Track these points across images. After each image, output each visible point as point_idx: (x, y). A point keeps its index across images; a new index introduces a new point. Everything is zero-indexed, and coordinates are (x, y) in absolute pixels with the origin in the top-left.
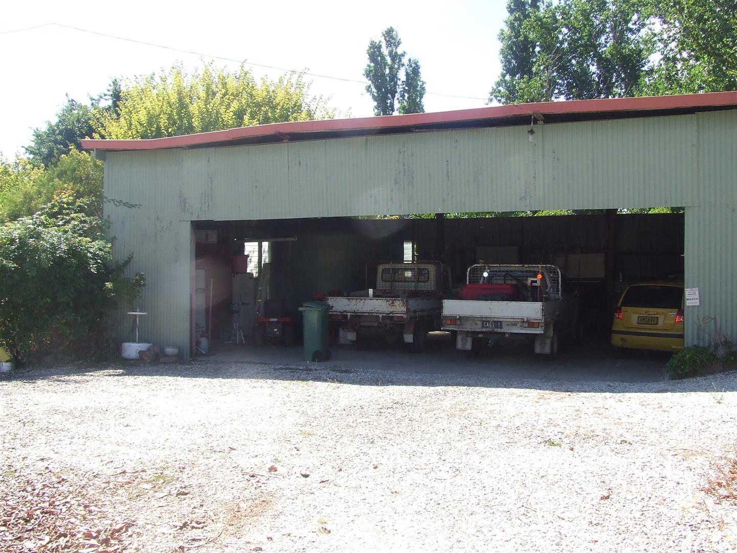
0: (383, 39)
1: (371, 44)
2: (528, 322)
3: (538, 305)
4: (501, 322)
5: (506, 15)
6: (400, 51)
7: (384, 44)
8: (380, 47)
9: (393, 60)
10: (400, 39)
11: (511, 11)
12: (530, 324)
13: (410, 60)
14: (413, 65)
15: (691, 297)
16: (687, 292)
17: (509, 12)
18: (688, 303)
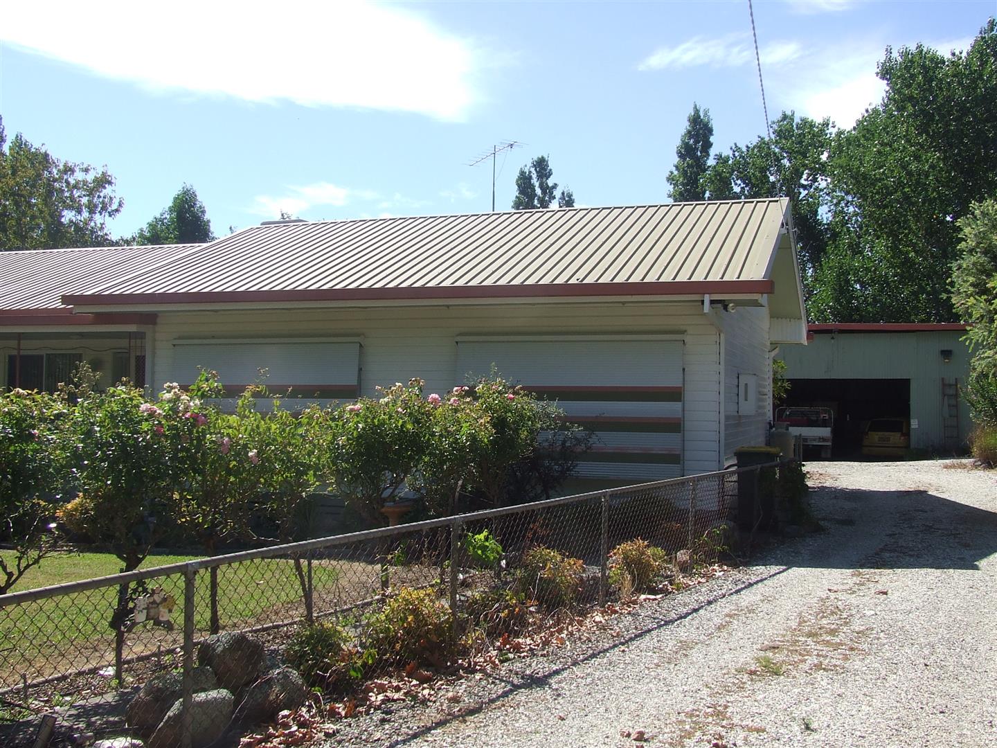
0: (533, 170)
1: (521, 175)
2: (823, 439)
3: (829, 429)
4: (807, 439)
5: (676, 160)
6: (550, 182)
7: (534, 176)
8: (530, 178)
9: (544, 192)
10: (550, 170)
11: (681, 155)
12: (824, 439)
13: (563, 193)
14: (567, 199)
15: (914, 424)
16: (912, 421)
17: (679, 157)
18: (912, 427)
